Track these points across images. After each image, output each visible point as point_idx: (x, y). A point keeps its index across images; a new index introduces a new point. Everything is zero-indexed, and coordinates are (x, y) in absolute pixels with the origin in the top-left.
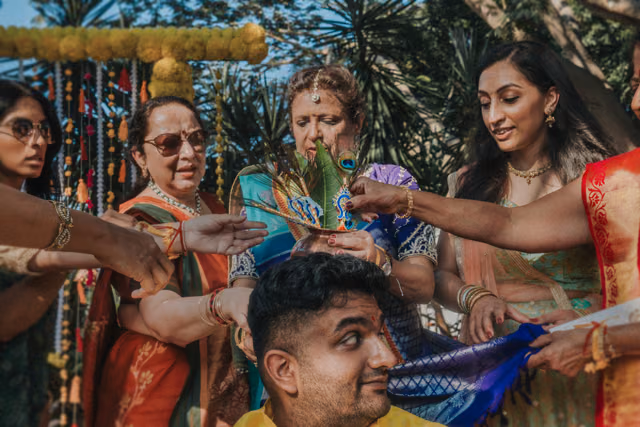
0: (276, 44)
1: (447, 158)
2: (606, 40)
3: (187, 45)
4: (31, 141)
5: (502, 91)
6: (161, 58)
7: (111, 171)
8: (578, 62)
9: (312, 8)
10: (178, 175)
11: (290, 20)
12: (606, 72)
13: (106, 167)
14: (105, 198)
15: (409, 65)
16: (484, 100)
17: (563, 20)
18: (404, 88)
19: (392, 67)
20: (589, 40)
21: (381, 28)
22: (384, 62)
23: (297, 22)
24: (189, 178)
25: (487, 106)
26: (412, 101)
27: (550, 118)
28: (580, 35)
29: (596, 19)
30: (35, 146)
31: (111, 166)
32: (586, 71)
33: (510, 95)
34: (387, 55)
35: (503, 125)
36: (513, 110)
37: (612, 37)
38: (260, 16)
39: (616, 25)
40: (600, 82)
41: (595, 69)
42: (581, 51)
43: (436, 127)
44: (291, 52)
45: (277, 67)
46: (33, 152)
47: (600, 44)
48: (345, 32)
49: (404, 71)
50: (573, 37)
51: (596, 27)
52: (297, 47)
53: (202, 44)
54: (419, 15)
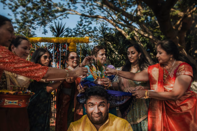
0: (91, 39)
1: (119, 58)
2: (143, 40)
3: (76, 40)
4: (47, 60)
5: (132, 52)
6: (71, 42)
7: (62, 62)
8: (139, 43)
9: (97, 33)
10: (74, 64)
11: (93, 35)
12: (143, 45)
13: (61, 61)
14: (61, 66)
15: (112, 43)
16: (128, 53)
17: (137, 37)
18: (112, 47)
19: (110, 43)
20: (141, 40)
21: (108, 37)
22: (108, 42)
23: (95, 35)
24: (76, 64)
25: (129, 54)
26: (113, 49)
27: (139, 58)
28: (139, 39)
29: (142, 37)
30: (47, 61)
31: (62, 61)
32: (141, 45)
33: (133, 52)
34: (109, 41)
35: (132, 58)
36: (133, 55)
37: (144, 40)
38: (88, 34)
39: (145, 38)
40: (143, 47)
41: (142, 45)
42: (140, 42)
43: (117, 53)
44: (93, 40)
45: (91, 42)
46: (47, 62)
47: (142, 41)
48: (102, 38)
49: (112, 44)
50: (138, 40)
51: (142, 38)
52: (94, 39)
53: (78, 40)
54: (114, 35)
